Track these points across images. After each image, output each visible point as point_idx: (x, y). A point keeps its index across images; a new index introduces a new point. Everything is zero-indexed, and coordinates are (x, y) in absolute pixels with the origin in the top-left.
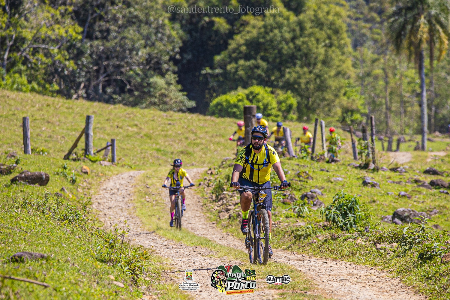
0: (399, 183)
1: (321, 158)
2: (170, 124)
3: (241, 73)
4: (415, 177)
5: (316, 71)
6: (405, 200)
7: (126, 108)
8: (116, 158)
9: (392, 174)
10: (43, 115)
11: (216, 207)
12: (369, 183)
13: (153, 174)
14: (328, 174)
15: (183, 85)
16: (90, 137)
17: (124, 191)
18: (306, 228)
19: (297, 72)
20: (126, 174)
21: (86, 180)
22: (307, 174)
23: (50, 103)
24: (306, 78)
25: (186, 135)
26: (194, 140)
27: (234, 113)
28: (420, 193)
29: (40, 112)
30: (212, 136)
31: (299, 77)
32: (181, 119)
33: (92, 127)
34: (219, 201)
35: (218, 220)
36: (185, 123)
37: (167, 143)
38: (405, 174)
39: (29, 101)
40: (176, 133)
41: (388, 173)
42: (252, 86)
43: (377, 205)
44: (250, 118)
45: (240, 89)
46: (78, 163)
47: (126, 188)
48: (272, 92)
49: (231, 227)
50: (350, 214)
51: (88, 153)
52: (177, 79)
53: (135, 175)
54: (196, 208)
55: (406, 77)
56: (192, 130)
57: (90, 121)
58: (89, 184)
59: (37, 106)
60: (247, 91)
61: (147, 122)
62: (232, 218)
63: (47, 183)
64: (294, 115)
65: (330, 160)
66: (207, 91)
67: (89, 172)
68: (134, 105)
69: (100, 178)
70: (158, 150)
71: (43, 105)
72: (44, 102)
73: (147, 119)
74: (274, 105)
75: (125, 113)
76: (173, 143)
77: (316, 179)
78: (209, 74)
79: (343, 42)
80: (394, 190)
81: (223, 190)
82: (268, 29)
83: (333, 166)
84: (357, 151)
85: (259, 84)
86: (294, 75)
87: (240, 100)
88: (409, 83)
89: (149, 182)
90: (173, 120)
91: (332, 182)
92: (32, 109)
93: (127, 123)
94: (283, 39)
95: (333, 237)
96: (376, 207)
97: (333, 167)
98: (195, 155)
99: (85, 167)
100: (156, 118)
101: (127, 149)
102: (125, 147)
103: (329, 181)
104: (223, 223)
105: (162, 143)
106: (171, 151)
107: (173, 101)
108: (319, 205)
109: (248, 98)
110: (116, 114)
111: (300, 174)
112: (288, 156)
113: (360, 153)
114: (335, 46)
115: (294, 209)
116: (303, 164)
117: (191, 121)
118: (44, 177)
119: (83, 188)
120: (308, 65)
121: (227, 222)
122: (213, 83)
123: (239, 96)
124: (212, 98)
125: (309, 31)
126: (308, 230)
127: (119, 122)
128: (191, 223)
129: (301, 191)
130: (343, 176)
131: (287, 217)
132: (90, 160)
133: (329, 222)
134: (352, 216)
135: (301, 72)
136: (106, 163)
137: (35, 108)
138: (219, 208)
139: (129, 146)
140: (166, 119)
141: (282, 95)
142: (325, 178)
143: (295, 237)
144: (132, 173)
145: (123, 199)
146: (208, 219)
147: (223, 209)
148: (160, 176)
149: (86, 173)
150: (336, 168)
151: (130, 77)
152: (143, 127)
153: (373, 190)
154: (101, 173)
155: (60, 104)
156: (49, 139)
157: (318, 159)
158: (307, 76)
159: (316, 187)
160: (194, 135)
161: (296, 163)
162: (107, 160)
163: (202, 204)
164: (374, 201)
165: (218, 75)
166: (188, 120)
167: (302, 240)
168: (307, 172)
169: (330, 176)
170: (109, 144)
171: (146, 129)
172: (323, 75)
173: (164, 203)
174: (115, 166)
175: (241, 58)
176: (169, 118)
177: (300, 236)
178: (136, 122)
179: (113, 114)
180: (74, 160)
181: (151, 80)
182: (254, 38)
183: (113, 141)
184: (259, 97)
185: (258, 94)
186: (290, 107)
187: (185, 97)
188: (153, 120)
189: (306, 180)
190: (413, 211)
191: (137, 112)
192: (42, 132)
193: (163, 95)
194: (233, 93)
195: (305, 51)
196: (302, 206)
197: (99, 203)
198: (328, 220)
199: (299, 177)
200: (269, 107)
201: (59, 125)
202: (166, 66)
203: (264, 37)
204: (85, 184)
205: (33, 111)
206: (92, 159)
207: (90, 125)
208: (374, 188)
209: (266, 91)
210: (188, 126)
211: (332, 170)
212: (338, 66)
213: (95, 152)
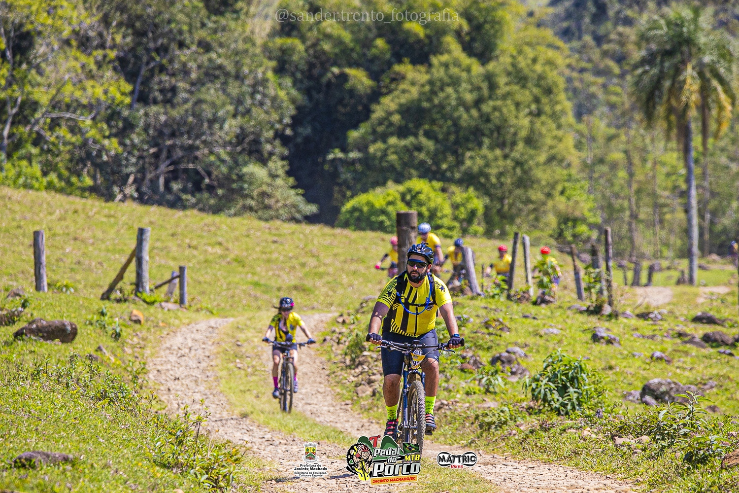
0: (652, 337)
1: (524, 297)
2: (275, 242)
3: (393, 157)
4: (677, 329)
5: (515, 155)
6: (663, 365)
7: (204, 215)
8: (187, 298)
9: (641, 323)
10: (67, 227)
11: (351, 377)
12: (603, 338)
13: (248, 323)
14: (535, 322)
15: (297, 179)
16: (144, 263)
17: (200, 351)
18: (499, 411)
19: (484, 157)
20: (204, 323)
21: (138, 333)
22: (501, 323)
23: (79, 207)
24: (498, 167)
25: (303, 260)
26: (315, 267)
27: (382, 222)
28: (686, 353)
29: (63, 223)
30: (345, 262)
31: (487, 165)
32: (293, 233)
33: (147, 247)
34: (357, 367)
35: (355, 398)
36: (300, 240)
37: (270, 273)
38: (661, 323)
39: (45, 206)
40: (285, 256)
41: (634, 322)
42: (410, 178)
43: (616, 374)
44: (406, 231)
45: (390, 183)
46: (124, 306)
47: (204, 346)
48: (444, 190)
49: (375, 409)
50: (571, 388)
51: (141, 289)
52: (287, 168)
53: (218, 326)
54: (318, 380)
55: (663, 164)
56: (311, 251)
57: (144, 237)
58: (144, 339)
59: (58, 212)
60: (401, 188)
61: (237, 239)
62: (377, 395)
63: (73, 339)
64: (478, 227)
65: (539, 301)
66: (336, 188)
67: (143, 321)
68: (216, 210)
69: (160, 331)
70: (256, 284)
71: (66, 211)
72: (68, 207)
73: (237, 233)
74: (447, 210)
75: (202, 223)
76: (281, 273)
77: (517, 331)
78: (340, 159)
79: (558, 108)
80: (645, 349)
81: (362, 349)
82: (435, 87)
83: (543, 309)
84: (583, 285)
85: (421, 177)
86: (480, 162)
87: (390, 203)
88: (668, 175)
89: (241, 336)
90: (280, 235)
91: (541, 336)
92: (49, 218)
93: (205, 241)
94: (461, 102)
95: (544, 426)
96: (614, 377)
97: (543, 311)
98: (317, 292)
99: (135, 312)
100: (252, 232)
101: (205, 282)
102: (202, 279)
103: (536, 334)
104: (363, 403)
105: (263, 274)
106: (278, 286)
107: (280, 204)
108: (521, 374)
109: (403, 199)
110: (186, 226)
111: (490, 323)
112: (470, 294)
113: (588, 289)
114: (545, 113)
115: (480, 380)
116: (493, 307)
117: (310, 237)
118: (69, 328)
119: (133, 347)
120: (502, 145)
121: (370, 401)
122: (346, 175)
123: (388, 195)
124: (345, 199)
125: (503, 89)
126: (502, 414)
127: (191, 239)
128: (310, 404)
129: (490, 351)
130: (560, 327)
131: (468, 394)
132: (144, 301)
133: (537, 401)
134: (575, 392)
135: (490, 156)
136: (170, 305)
137: (54, 217)
138: (356, 379)
139: (208, 278)
140: (270, 233)
141: (459, 194)
142: (531, 330)
143: (481, 426)
144: (213, 322)
145: (199, 365)
146: (338, 397)
147: (362, 380)
148: (259, 326)
149: (138, 322)
150: (549, 313)
151: (211, 164)
152: (230, 246)
153: (610, 349)
154: (163, 322)
155: (95, 210)
156: (77, 267)
157: (519, 299)
158: (501, 163)
159: (516, 344)
160: (315, 259)
161: (483, 304)
162: (172, 300)
163: (327, 372)
164: (611, 368)
165: (353, 162)
166: (305, 235)
167: (492, 430)
168: (501, 320)
169: (538, 326)
170: (175, 275)
171: (236, 251)
172: (527, 161)
173: (265, 371)
174: (185, 310)
175: (392, 134)
176: (274, 232)
177: (489, 424)
178: (220, 239)
179: (183, 225)
180: (119, 301)
181: (245, 170)
182: (413, 101)
183: (182, 269)
184: (422, 197)
185: (419, 193)
186: (473, 213)
187: (300, 198)
188: (248, 236)
189: (499, 332)
190: (675, 384)
191: (222, 223)
192: (64, 254)
193: (264, 194)
194: (379, 190)
195: (497, 122)
196: (492, 375)
197: (158, 371)
198: (535, 398)
199: (487, 328)
200: (439, 214)
201: (93, 244)
202: (268, 147)
203: (429, 100)
204: (136, 340)
205: (51, 220)
206: (148, 300)
207: (144, 243)
208: (610, 345)
209: (433, 187)
210: (306, 245)
211: (541, 317)
212: (551, 147)
213: (153, 287)
